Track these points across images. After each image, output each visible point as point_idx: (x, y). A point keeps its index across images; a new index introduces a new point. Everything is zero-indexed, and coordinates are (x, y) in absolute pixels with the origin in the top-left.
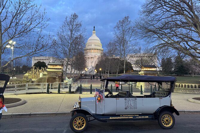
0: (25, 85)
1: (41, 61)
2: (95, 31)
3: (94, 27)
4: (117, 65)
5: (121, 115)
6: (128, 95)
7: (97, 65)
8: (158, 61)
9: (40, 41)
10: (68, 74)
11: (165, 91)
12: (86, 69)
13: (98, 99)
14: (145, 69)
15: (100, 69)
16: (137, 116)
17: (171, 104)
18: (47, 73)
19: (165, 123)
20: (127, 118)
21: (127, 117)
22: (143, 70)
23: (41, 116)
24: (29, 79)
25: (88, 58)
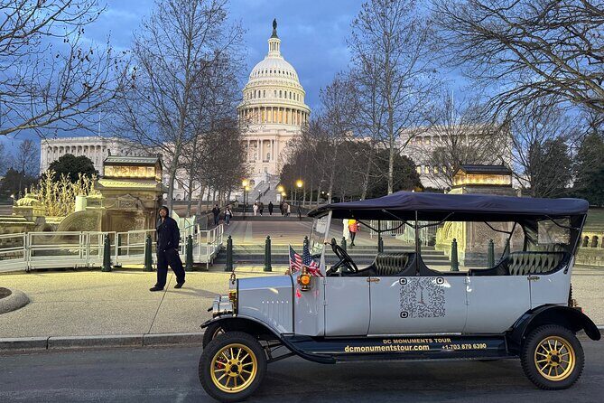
0: (19, 241)
1: (77, 154)
2: (278, 40)
3: (275, 24)
4: (364, 168)
5: (387, 338)
6: (412, 264)
7: (286, 167)
8: (515, 152)
9: (75, 70)
10: (180, 202)
11: (548, 253)
12: (245, 183)
13: (300, 282)
14: (467, 181)
15: (300, 184)
16: (444, 344)
17: (570, 301)
18: (100, 196)
19: (548, 368)
20: (409, 348)
21: (409, 344)
22: (460, 182)
23: (86, 350)
24: (34, 219)
25: (251, 141)
